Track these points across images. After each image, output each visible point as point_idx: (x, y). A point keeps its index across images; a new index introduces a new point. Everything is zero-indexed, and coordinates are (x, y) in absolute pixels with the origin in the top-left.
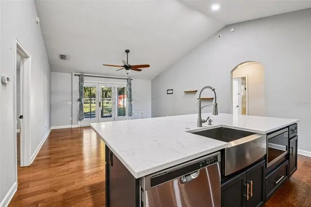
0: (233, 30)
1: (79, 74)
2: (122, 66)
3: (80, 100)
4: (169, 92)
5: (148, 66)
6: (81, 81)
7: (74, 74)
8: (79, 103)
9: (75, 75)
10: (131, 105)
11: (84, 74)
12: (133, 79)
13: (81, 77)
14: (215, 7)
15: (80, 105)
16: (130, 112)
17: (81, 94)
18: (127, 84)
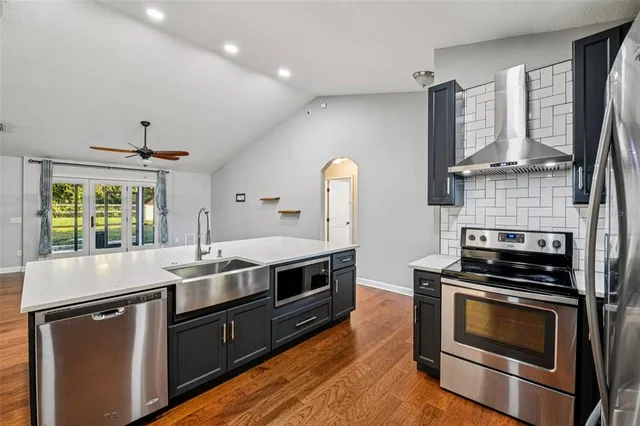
0: (324, 105)
1: (41, 159)
2: (134, 152)
3: (42, 213)
4: (240, 198)
5: (186, 154)
6: (46, 173)
7: (26, 159)
8: (39, 220)
9: (31, 161)
10: (165, 224)
11: (54, 161)
12: (171, 171)
13: (46, 166)
14: (284, 73)
15: (42, 223)
16: (163, 236)
17: (45, 201)
18: (156, 181)
